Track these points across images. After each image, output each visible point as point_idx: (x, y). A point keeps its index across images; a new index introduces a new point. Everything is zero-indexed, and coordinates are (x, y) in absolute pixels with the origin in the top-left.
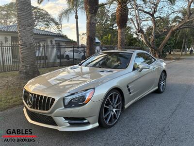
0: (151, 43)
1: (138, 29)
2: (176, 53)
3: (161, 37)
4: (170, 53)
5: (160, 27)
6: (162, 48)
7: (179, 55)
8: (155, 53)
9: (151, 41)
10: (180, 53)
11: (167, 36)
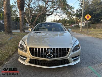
3: (34, 18)
6: (35, 23)
9: (30, 20)
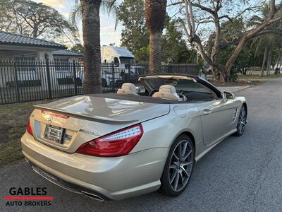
0: (212, 58)
1: (191, 35)
2: (254, 72)
4: (245, 73)
5: (229, 33)
6: (230, 66)
7: (258, 75)
8: (219, 74)
9: (212, 55)
10: (259, 73)
11: (239, 47)
